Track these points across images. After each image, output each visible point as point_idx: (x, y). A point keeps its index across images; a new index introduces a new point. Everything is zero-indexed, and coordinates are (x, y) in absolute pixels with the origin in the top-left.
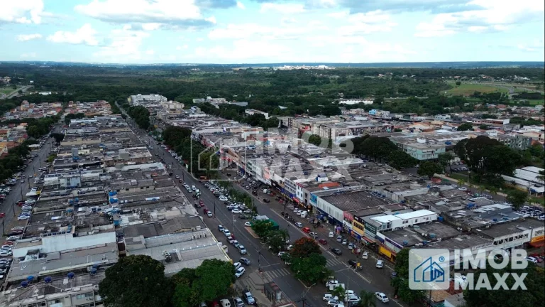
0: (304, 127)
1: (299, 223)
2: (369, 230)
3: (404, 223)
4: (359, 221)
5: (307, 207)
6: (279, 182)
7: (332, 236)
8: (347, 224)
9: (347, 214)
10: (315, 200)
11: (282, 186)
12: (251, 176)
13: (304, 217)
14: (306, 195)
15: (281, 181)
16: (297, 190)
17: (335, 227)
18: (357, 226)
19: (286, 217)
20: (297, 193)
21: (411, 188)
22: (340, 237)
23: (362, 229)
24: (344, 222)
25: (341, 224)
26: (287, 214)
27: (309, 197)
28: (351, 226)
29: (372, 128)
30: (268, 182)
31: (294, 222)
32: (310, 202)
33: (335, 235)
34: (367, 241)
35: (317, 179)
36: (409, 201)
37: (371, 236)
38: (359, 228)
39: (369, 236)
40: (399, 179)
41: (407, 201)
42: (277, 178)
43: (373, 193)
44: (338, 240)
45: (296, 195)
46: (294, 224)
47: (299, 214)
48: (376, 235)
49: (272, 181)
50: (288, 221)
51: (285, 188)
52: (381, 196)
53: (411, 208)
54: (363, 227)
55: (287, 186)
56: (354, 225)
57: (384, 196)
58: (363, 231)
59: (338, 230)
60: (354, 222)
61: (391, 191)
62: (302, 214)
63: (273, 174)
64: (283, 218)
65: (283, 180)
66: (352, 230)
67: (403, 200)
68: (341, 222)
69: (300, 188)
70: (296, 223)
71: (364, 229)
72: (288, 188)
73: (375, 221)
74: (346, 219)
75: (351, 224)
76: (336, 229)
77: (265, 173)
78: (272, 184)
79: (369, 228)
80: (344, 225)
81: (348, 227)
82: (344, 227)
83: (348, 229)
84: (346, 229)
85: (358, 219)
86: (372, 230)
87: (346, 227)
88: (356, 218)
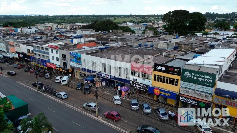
1: (62, 93)
3: (227, 63)
4: (166, 71)
5: (68, 70)
6: (27, 52)
7: (119, 102)
10: (79, 60)
11: (31, 54)
13: (66, 83)
14: (64, 56)
15: (29, 51)
16: (51, 55)
17: (119, 88)
18: (162, 79)
19: (40, 88)
20: (51, 58)
22: (134, 102)
23: (174, 82)
24: (132, 78)
26: (41, 84)
27: (69, 57)
30: (13, 55)
31: (53, 93)
32: (71, 64)
33: (123, 100)
34: (196, 101)
35: (72, 42)
36: (183, 46)
37: (197, 90)
38: (167, 83)
39: (193, 91)
40: (148, 35)
41: (181, 46)
42: (24, 49)
43: (137, 46)
44: (133, 108)
45: (50, 60)
46: (54, 95)
47: (58, 81)
48: (214, 89)
49: (19, 53)
50: (44, 94)
51: (35, 56)
52: (148, 46)
53: (192, 52)
54: (178, 80)
55: (37, 53)
56: (155, 79)
57: (152, 46)
58: (177, 85)
59: (125, 91)
60: (155, 75)
61: (154, 42)
62: (63, 81)
63: (19, 45)
64: (36, 90)
65: (31, 48)
66: (154, 88)
67: (175, 46)
68: (126, 79)
69: (54, 51)
70: (57, 94)
71: (180, 82)
72: (39, 55)
73: (200, 66)
74: (137, 74)
75: (148, 78)
76: (121, 91)
77: (10, 47)
78: (19, 56)
79: (195, 78)
80: (133, 82)
81: (142, 85)
82: (133, 86)
83: (143, 88)
84: (139, 87)
85: (164, 69)
86: (202, 81)
87: (138, 85)
88: (159, 67)
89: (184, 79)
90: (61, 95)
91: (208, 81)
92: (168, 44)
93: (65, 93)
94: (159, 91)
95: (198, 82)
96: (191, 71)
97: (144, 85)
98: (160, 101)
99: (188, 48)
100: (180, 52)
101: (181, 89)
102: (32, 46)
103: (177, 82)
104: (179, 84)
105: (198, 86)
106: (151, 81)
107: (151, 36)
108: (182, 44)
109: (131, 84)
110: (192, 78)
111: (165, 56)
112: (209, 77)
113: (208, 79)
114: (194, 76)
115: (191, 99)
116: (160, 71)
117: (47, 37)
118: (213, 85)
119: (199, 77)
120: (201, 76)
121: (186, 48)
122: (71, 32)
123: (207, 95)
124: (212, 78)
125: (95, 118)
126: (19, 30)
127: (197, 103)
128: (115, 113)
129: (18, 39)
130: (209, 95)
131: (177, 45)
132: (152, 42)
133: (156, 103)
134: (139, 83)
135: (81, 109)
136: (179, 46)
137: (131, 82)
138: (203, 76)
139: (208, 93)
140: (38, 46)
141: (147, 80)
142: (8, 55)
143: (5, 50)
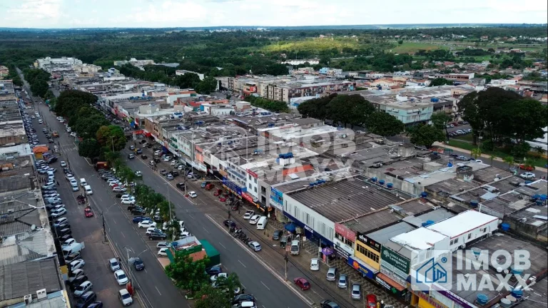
0: (249, 87)
1: (256, 244)
2: (393, 263)
3: (451, 243)
4: (368, 244)
5: (266, 209)
6: (218, 168)
7: (315, 268)
8: (343, 245)
9: (343, 229)
10: (280, 200)
11: (224, 174)
12: (176, 158)
13: (261, 227)
14: (264, 190)
15: (221, 167)
16: (248, 181)
17: (320, 249)
18: (364, 252)
19: (232, 231)
20: (248, 186)
21: (426, 168)
22: (331, 271)
24: (335, 241)
25: (328, 244)
26: (234, 225)
27: (269, 192)
28: (351, 251)
29: (331, 86)
30: (200, 167)
31: (246, 241)
32: (270, 202)
33: (320, 266)
34: (390, 285)
35: (278, 161)
37: (395, 273)
38: (369, 257)
39: (391, 273)
40: (401, 154)
43: (370, 181)
45: (246, 188)
46: (247, 244)
47: (254, 223)
48: (407, 275)
49: (208, 167)
50: (235, 239)
51: (229, 177)
52: (386, 185)
53: (442, 207)
54: (378, 257)
55: (232, 174)
56: (358, 250)
57: (390, 186)
58: (377, 262)
59: (326, 255)
60: (358, 244)
61: (398, 177)
62: (259, 224)
63: (209, 155)
64: (227, 232)
65: (224, 165)
66: (354, 261)
67: (424, 192)
68: (330, 240)
69: (253, 178)
70: (249, 243)
71: (380, 259)
72: (234, 177)
73: (402, 246)
74: (340, 237)
75: (351, 245)
76: (322, 254)
77: (196, 153)
78: (208, 171)
79: (393, 259)
80: (336, 246)
81: (344, 252)
82: (337, 251)
84: (342, 254)
85: (366, 240)
86: (398, 265)
87: (341, 251)
88: (361, 237)
89: (383, 257)
90: (254, 246)
91: (404, 266)
92: (415, 188)
93: (258, 244)
94: (358, 265)
95: (396, 265)
97: (347, 252)
100: (429, 204)
101: (382, 267)
103: (378, 259)
104: (379, 261)
105: (396, 268)
106: (353, 250)
107: (407, 156)
108: (433, 191)
109: (334, 248)
110: (390, 258)
111: (394, 211)
113: (403, 263)
114: (392, 257)
115: (385, 282)
118: (408, 271)
119: (396, 260)
120: (397, 258)
121: (438, 199)
124: (406, 263)
125: (285, 281)
126: (206, 109)
128: (304, 281)
130: (403, 281)
131: (426, 190)
134: (342, 249)
136: (430, 192)
137: (334, 245)
138: (399, 260)
139: (403, 279)
140: (234, 165)
141: (350, 248)
142: (193, 164)
143: (189, 154)
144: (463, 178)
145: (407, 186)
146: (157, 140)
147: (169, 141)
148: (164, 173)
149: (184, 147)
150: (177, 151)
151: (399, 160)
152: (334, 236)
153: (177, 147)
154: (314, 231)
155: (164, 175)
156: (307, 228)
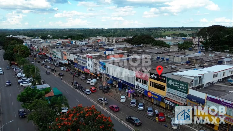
2: (175, 88)
3: (214, 77)
4: (157, 79)
5: (97, 75)
6: (73, 60)
7: (123, 101)
8: (141, 85)
9: (140, 74)
11: (76, 62)
13: (93, 84)
14: (95, 64)
15: (75, 59)
17: (127, 90)
18: (155, 85)
19: (75, 86)
20: (87, 65)
21: (186, 53)
22: (133, 101)
24: (136, 83)
25: (132, 86)
28: (146, 87)
30: (65, 62)
31: (82, 89)
33: (127, 99)
34: (174, 103)
35: (105, 53)
36: (195, 61)
37: (177, 96)
38: (158, 88)
39: (174, 96)
40: (172, 49)
41: (193, 60)
42: (72, 57)
43: (156, 59)
44: (132, 105)
46: (82, 91)
47: (89, 82)
48: (187, 94)
49: (68, 60)
50: (76, 90)
51: (78, 63)
52: (165, 59)
53: (200, 66)
54: (165, 86)
55: (80, 61)
56: (150, 85)
57: (167, 60)
58: (164, 90)
59: (130, 93)
60: (151, 82)
61: (172, 56)
62: (91, 82)
63: (69, 54)
64: (72, 87)
65: (76, 57)
66: (148, 91)
67: (188, 60)
68: (132, 84)
69: (90, 60)
70: (84, 90)
71: (166, 88)
72: (81, 62)
73: (181, 76)
74: (139, 80)
75: (146, 84)
76: (128, 93)
77: (63, 55)
78: (68, 63)
79: (175, 85)
80: (137, 86)
81: (142, 89)
82: (137, 90)
83: (143, 91)
84: (140, 91)
85: (156, 77)
86: (180, 88)
87: (140, 89)
88: (153, 76)
89: (169, 86)
90: (86, 91)
91: (184, 88)
92: (182, 59)
93: (89, 90)
94: (151, 94)
95: (177, 89)
96: (173, 80)
97: (144, 89)
98: (155, 103)
99: (199, 63)
100: (191, 66)
101: (167, 93)
102: (76, 55)
103: (164, 88)
104: (165, 90)
105: (178, 92)
106: (148, 86)
107: (175, 50)
108: (193, 59)
109: (136, 88)
110: (174, 85)
111: (172, 68)
112: (184, 85)
113: (183, 86)
114: (175, 84)
115: (171, 101)
116: (154, 78)
117: (91, 49)
118: (187, 92)
119: (178, 85)
120: (179, 84)
121: (197, 63)
122: (112, 45)
123: (183, 99)
124: (186, 86)
125: (103, 108)
126: (74, 42)
127: (174, 105)
128: (115, 106)
129: (70, 50)
130: (184, 99)
131: (189, 59)
132: (170, 56)
133: (151, 104)
134: (140, 87)
135: (96, 102)
136: (191, 60)
137: (135, 86)
138: (180, 84)
139: (184, 98)
140: (81, 55)
141: (146, 85)
142: (62, 62)
143: (60, 58)
144: (209, 55)
145: (177, 59)
146: (47, 55)
147: (52, 54)
148: (46, 66)
149: (58, 54)
150: (55, 58)
151: (171, 52)
152: (135, 80)
153: (55, 56)
154: (123, 81)
155: (46, 67)
156: (119, 80)
